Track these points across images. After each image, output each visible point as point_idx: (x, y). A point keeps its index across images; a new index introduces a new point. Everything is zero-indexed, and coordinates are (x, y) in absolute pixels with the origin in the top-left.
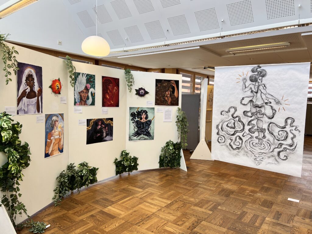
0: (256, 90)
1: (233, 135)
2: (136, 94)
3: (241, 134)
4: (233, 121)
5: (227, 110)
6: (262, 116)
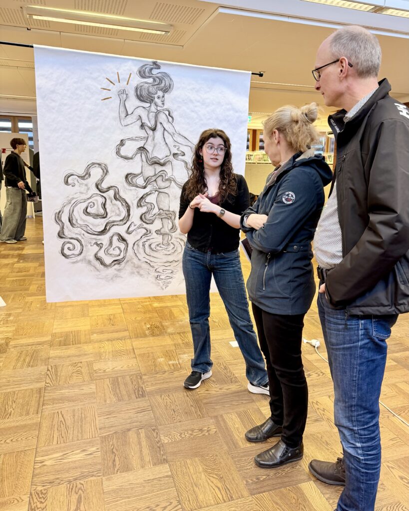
1: (103, 232)
6: (167, 184)
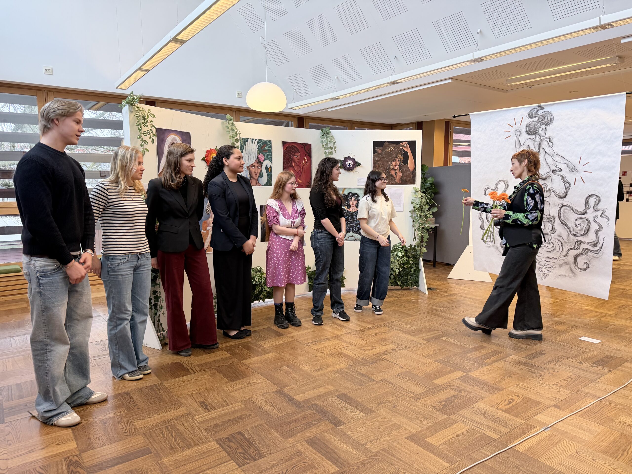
2: (340, 167)
5: (493, 187)
6: (548, 194)
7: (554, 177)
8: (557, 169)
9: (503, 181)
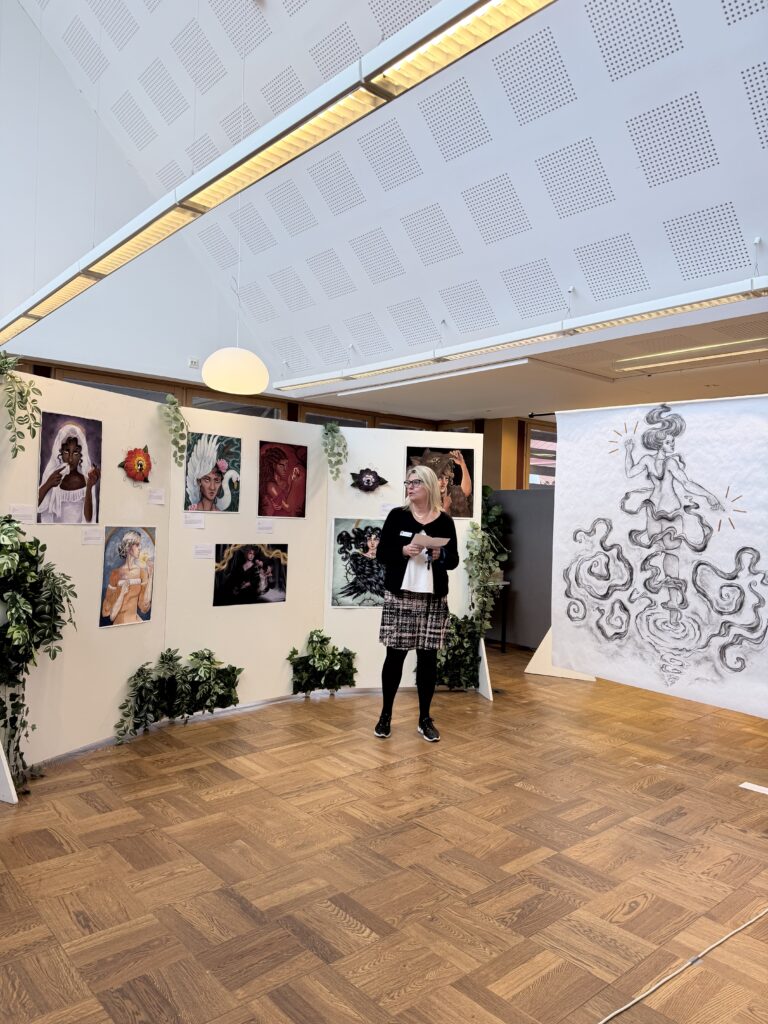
0: (660, 471)
1: (605, 596)
2: (353, 485)
3: (623, 596)
4: (605, 559)
5: (588, 528)
6: (676, 544)
7: (686, 516)
8: (691, 504)
9: (604, 520)
